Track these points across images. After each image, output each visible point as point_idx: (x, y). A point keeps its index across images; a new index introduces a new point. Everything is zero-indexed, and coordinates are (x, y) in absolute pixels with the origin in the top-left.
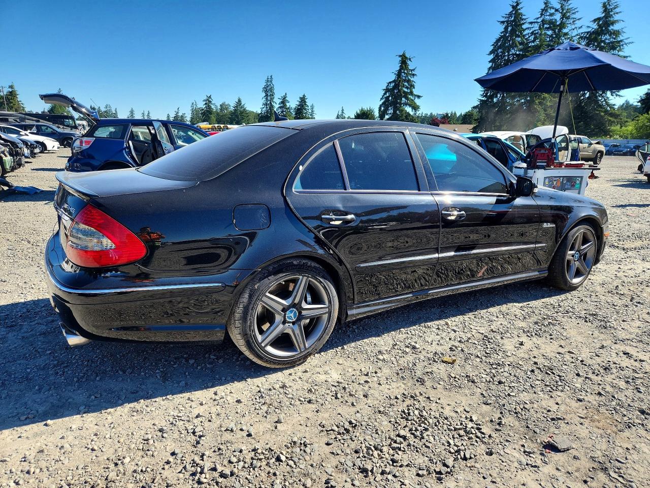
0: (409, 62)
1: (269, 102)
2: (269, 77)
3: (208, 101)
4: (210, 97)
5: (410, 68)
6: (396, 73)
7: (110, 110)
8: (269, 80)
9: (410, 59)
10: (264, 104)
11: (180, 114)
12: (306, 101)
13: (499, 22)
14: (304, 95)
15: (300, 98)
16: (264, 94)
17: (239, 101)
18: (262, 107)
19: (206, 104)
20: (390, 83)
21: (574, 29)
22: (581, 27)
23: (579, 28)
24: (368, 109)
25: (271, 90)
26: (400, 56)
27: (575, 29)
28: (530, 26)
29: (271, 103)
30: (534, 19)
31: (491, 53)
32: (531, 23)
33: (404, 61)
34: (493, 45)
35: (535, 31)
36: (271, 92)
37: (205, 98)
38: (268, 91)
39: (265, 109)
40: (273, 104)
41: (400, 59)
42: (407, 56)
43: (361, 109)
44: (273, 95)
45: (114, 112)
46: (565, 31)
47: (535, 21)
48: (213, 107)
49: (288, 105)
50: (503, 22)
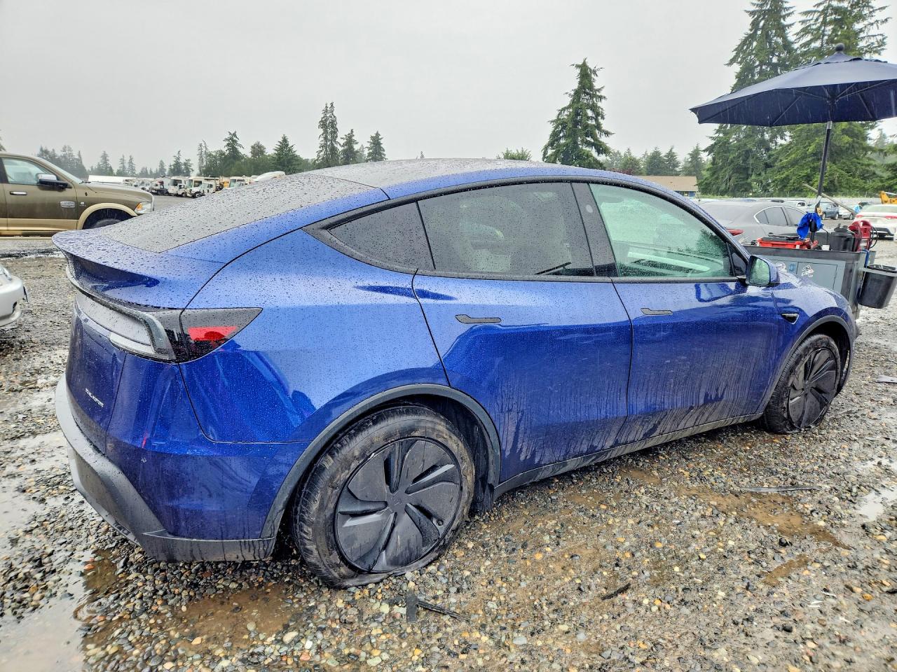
0: (593, 76)
1: (329, 143)
2: (329, 106)
3: (232, 142)
4: (234, 135)
5: (597, 85)
6: (572, 93)
7: (71, 155)
8: (329, 109)
9: (594, 72)
10: (322, 146)
11: (182, 161)
12: (381, 141)
13: (747, 12)
14: (377, 134)
15: (372, 137)
16: (321, 131)
17: (285, 140)
18: (319, 149)
19: (228, 145)
20: (564, 109)
21: (872, 24)
22: (886, 20)
23: (883, 22)
24: (520, 152)
25: (333, 124)
26: (578, 66)
27: (875, 25)
28: (804, 18)
29: (332, 144)
30: (814, 6)
31: (732, 61)
32: (807, 13)
33: (586, 74)
34: (735, 50)
35: (809, 26)
36: (333, 127)
37: (228, 136)
38: (329, 126)
39: (323, 153)
40: (335, 145)
41: (578, 71)
42: (591, 65)
43: (505, 152)
44: (335, 132)
45: (77, 157)
46: (857, 26)
47: (815, 9)
48: (240, 150)
49: (356, 147)
50: (752, 13)
